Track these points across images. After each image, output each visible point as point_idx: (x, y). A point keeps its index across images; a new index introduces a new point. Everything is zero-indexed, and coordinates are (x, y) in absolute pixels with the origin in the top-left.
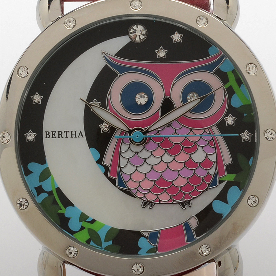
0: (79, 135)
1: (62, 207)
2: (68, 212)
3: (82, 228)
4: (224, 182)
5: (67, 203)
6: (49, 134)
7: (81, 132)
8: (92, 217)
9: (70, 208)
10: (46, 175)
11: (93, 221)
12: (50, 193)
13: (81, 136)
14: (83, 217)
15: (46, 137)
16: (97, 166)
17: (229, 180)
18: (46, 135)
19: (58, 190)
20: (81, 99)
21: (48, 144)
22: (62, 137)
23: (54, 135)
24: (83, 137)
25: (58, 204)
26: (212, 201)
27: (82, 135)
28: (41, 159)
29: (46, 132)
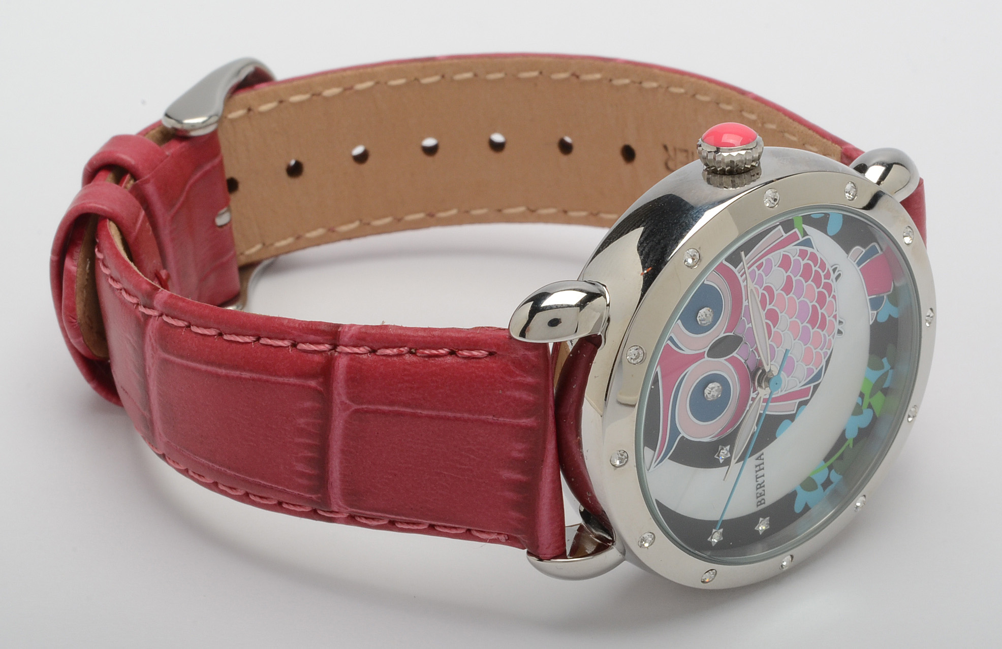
0: (761, 459)
1: (846, 444)
2: (851, 435)
3: (870, 406)
4: (805, 229)
5: (842, 439)
6: (760, 502)
7: (757, 459)
8: (856, 399)
9: (848, 435)
10: (809, 484)
11: (862, 395)
12: (830, 468)
13: (762, 457)
14: (857, 411)
15: (764, 503)
16: (797, 420)
17: (802, 222)
18: (761, 504)
19: (826, 459)
20: (724, 480)
21: (773, 495)
22: (764, 481)
23: (760, 494)
24: (763, 454)
25: (843, 453)
26: (828, 237)
27: (760, 456)
28: (791, 497)
29: (758, 506)
